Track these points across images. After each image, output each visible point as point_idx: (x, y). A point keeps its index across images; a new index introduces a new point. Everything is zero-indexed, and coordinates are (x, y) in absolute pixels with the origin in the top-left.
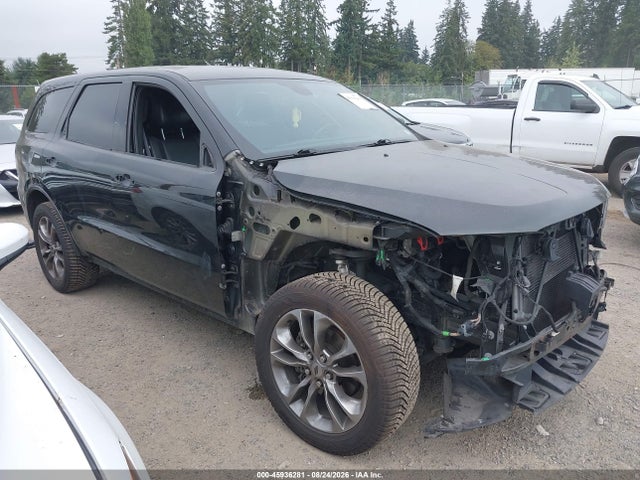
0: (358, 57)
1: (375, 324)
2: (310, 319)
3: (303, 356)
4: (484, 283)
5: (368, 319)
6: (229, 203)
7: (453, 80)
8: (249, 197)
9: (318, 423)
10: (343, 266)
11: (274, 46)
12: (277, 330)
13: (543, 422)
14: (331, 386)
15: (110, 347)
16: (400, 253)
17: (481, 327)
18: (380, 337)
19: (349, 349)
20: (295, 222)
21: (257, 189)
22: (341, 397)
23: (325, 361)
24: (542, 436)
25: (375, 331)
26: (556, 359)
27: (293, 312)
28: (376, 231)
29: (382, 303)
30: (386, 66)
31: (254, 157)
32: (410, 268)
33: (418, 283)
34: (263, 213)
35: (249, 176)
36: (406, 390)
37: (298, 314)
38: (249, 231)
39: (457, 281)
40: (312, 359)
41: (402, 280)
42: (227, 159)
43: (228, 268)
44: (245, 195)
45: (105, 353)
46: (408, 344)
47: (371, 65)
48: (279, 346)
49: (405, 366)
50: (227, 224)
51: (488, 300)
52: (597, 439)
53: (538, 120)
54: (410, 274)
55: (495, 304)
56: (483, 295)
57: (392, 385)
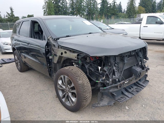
0: (106, 12)
1: (78, 79)
2: (64, 77)
3: (64, 87)
4: (105, 69)
5: (76, 78)
6: (49, 49)
7: (132, 17)
8: (53, 47)
9: (68, 103)
10: (75, 65)
11: (84, 10)
12: (58, 80)
13: (128, 106)
14: (70, 94)
15: (27, 85)
16: (86, 61)
17: (105, 80)
18: (79, 82)
19: (73, 85)
20: (62, 54)
21: (54, 45)
22: (72, 97)
23: (69, 88)
24: (126, 109)
25: (78, 80)
26: (131, 89)
27: (61, 76)
28: (78, 55)
29: (82, 73)
30: (113, 14)
31: (54, 37)
32: (89, 65)
33: (91, 69)
34: (56, 51)
35: (53, 42)
36: (86, 96)
37: (62, 76)
38: (53, 56)
39: (100, 68)
40: (66, 88)
41: (87, 68)
42: (48, 38)
43: (50, 65)
44: (52, 47)
45: (26, 86)
46: (87, 84)
47: (109, 14)
48: (59, 85)
49: (86, 90)
50: (49, 54)
51: (106, 73)
52: (141, 110)
53: (147, 27)
54: (89, 66)
55: (108, 74)
56: (105, 71)
57: (81, 94)
